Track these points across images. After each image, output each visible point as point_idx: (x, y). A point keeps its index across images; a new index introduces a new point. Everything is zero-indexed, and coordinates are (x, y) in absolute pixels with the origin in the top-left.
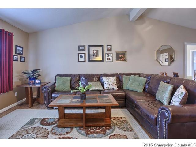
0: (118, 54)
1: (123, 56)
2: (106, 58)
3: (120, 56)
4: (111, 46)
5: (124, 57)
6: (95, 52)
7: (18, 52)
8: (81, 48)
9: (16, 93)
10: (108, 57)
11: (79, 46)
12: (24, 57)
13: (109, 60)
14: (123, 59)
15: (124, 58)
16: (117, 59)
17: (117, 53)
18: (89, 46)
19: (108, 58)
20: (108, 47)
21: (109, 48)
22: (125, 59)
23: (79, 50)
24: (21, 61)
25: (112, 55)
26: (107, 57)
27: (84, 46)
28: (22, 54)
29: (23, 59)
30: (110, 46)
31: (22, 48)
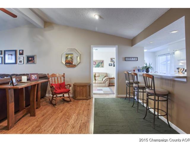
0: (28, 58)
1: (32, 59)
2: (18, 61)
3: (30, 59)
5: (34, 59)
15: (33, 61)
18: (5, 51)
19: (20, 61)
25: (23, 58)
27: (1, 51)
30: (22, 51)
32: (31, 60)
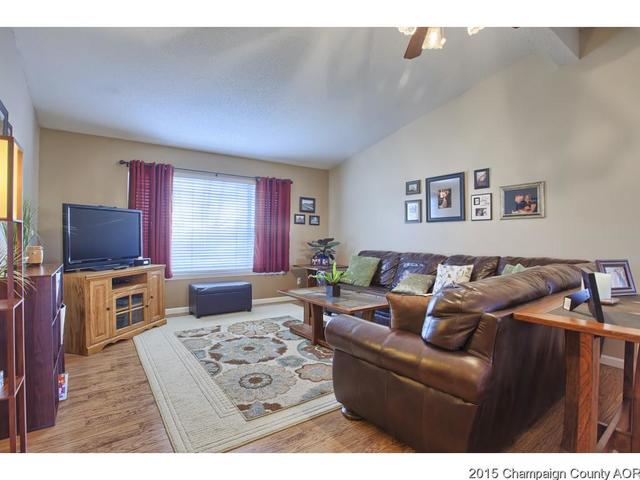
0: (510, 195)
1: (527, 199)
2: (471, 209)
3: (518, 199)
4: (487, 170)
6: (443, 195)
7: (304, 209)
8: (411, 188)
9: (299, 279)
10: (478, 207)
11: (408, 184)
12: (318, 217)
13: (482, 215)
14: (529, 210)
15: (533, 206)
16: (506, 212)
17: (506, 193)
18: (428, 181)
19: (477, 210)
20: (480, 174)
21: (482, 179)
22: (536, 210)
23: (409, 192)
24: (310, 224)
25: (490, 199)
26: (474, 207)
27: (418, 183)
28: (313, 212)
29: (315, 220)
30: (483, 173)
31: (314, 200)
32: (522, 205)
